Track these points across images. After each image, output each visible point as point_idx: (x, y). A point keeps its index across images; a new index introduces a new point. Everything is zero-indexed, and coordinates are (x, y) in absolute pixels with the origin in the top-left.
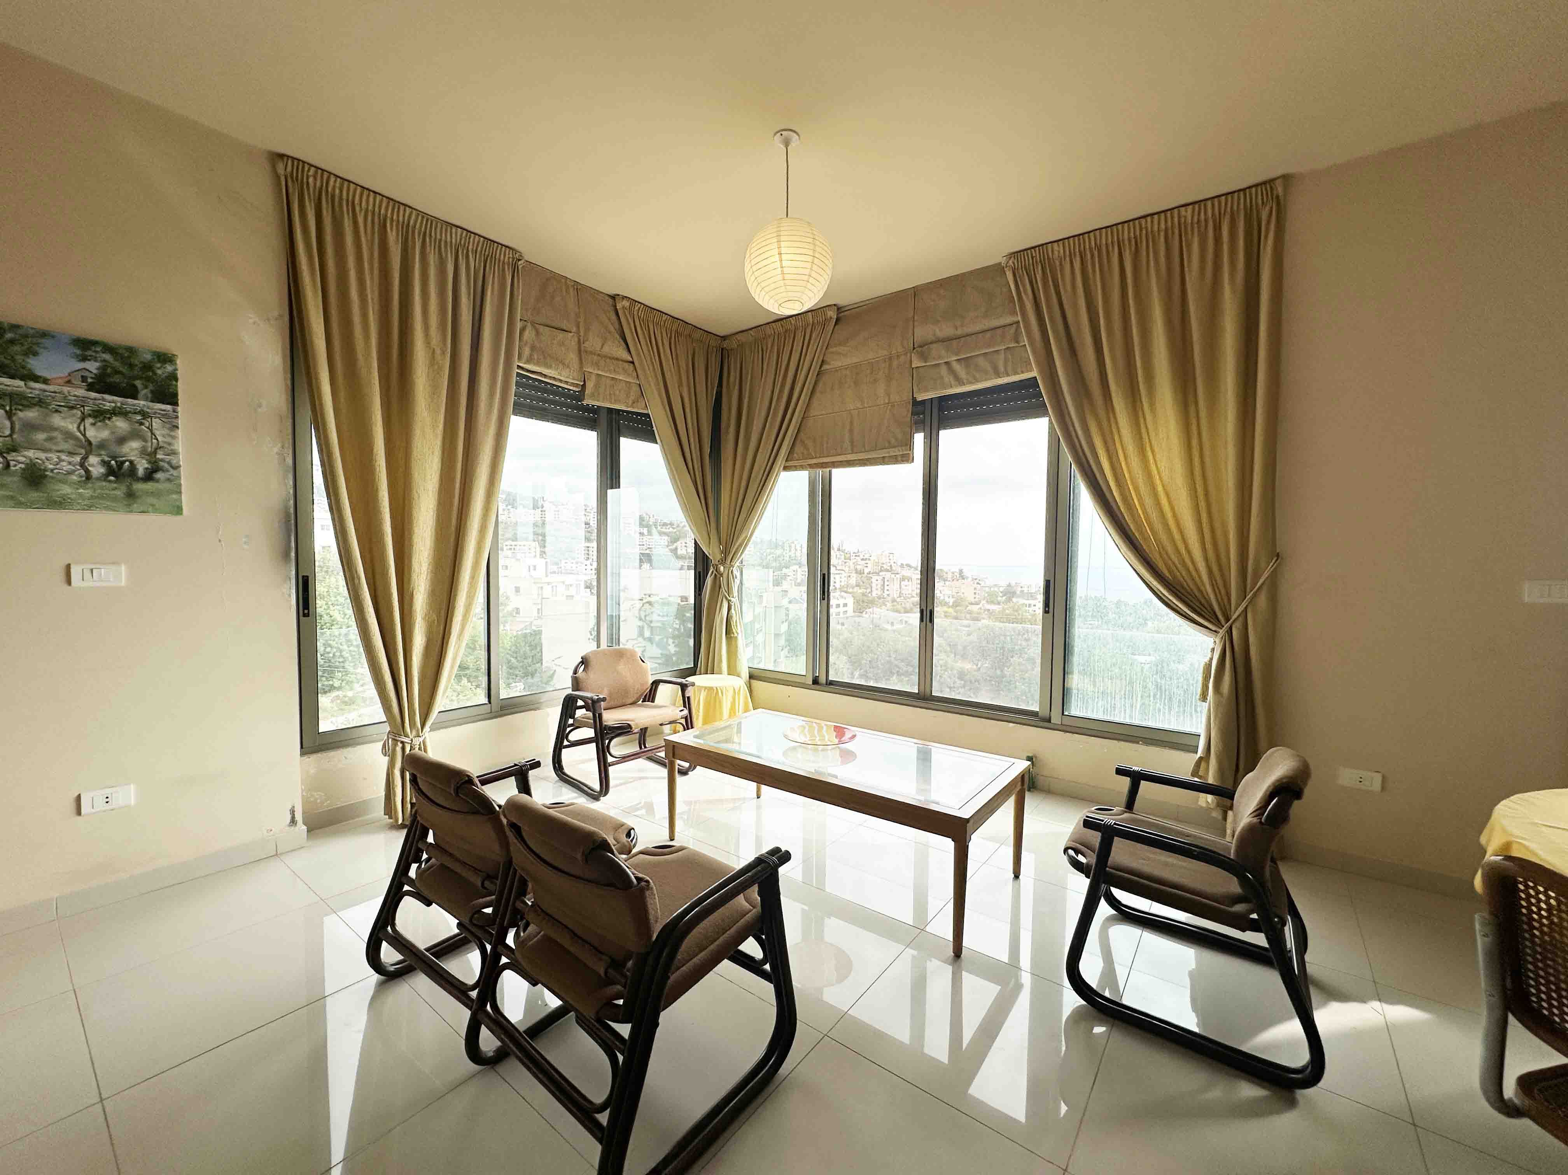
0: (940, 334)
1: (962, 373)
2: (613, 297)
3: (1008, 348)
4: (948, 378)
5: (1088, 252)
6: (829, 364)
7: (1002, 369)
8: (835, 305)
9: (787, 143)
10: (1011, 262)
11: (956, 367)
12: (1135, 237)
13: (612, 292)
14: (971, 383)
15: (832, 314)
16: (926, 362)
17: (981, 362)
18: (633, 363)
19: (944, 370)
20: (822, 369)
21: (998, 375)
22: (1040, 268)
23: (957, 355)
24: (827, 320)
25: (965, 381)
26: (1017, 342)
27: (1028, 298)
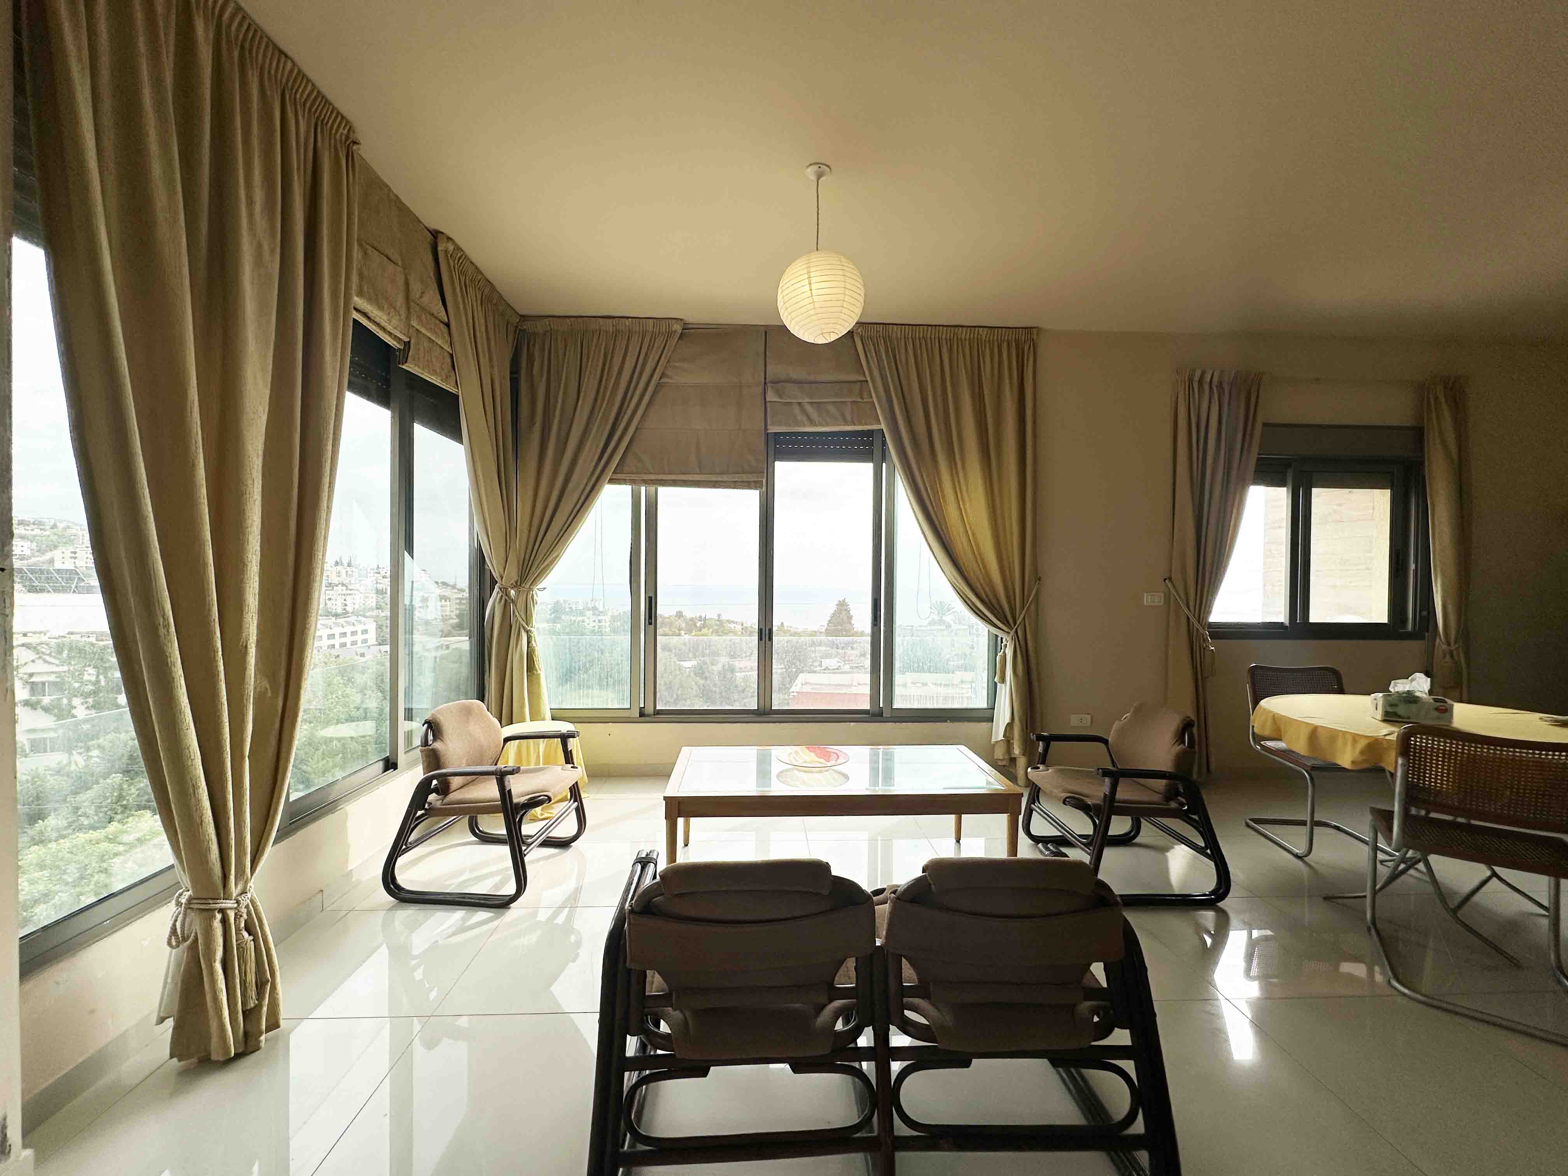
0: (794, 376)
1: (814, 415)
2: (436, 234)
3: (854, 401)
4: (800, 417)
5: (918, 340)
6: (668, 377)
7: (849, 418)
8: (681, 320)
9: (819, 176)
10: (859, 330)
11: (809, 408)
12: (950, 339)
13: (433, 226)
14: (822, 425)
15: (678, 328)
16: (781, 399)
17: (831, 408)
18: (448, 325)
19: (797, 410)
20: (661, 381)
21: (846, 423)
22: (882, 341)
23: (811, 398)
24: (670, 334)
25: (817, 423)
26: (862, 398)
27: (874, 364)
